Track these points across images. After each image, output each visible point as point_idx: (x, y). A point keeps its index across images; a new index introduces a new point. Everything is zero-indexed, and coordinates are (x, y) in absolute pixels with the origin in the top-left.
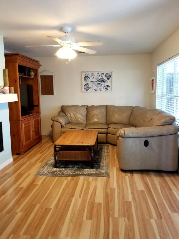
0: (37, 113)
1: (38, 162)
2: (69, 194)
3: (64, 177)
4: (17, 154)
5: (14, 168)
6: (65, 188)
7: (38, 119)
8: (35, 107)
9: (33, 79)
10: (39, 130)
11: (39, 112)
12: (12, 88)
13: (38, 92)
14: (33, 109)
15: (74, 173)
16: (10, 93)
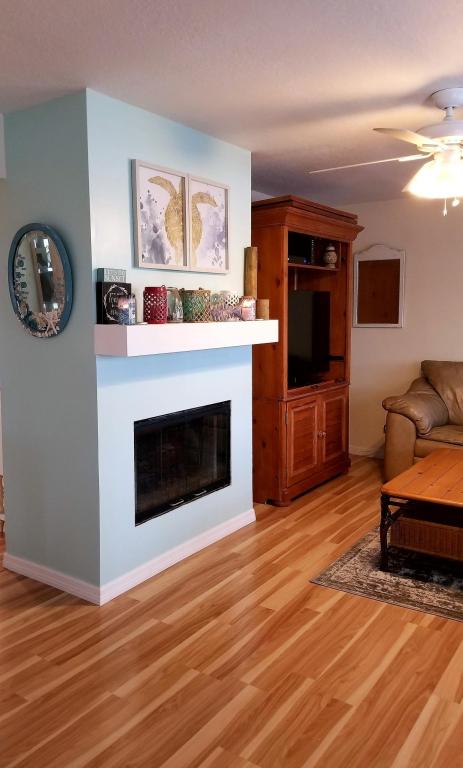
0: (337, 380)
1: (329, 539)
2: (419, 674)
3: (408, 611)
4: (270, 502)
5: (255, 542)
6: (409, 650)
7: (341, 401)
8: (332, 363)
9: (332, 273)
10: (340, 437)
11: (343, 379)
12: (266, 303)
13: (345, 314)
14: (326, 369)
15: (445, 603)
16: (258, 316)
